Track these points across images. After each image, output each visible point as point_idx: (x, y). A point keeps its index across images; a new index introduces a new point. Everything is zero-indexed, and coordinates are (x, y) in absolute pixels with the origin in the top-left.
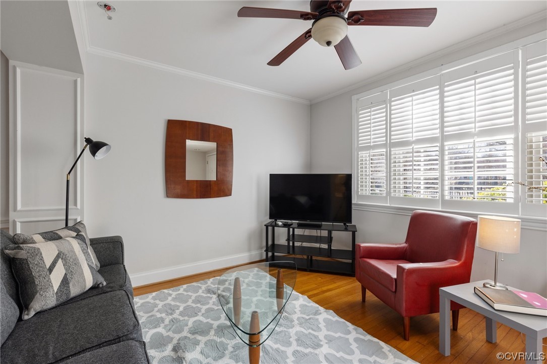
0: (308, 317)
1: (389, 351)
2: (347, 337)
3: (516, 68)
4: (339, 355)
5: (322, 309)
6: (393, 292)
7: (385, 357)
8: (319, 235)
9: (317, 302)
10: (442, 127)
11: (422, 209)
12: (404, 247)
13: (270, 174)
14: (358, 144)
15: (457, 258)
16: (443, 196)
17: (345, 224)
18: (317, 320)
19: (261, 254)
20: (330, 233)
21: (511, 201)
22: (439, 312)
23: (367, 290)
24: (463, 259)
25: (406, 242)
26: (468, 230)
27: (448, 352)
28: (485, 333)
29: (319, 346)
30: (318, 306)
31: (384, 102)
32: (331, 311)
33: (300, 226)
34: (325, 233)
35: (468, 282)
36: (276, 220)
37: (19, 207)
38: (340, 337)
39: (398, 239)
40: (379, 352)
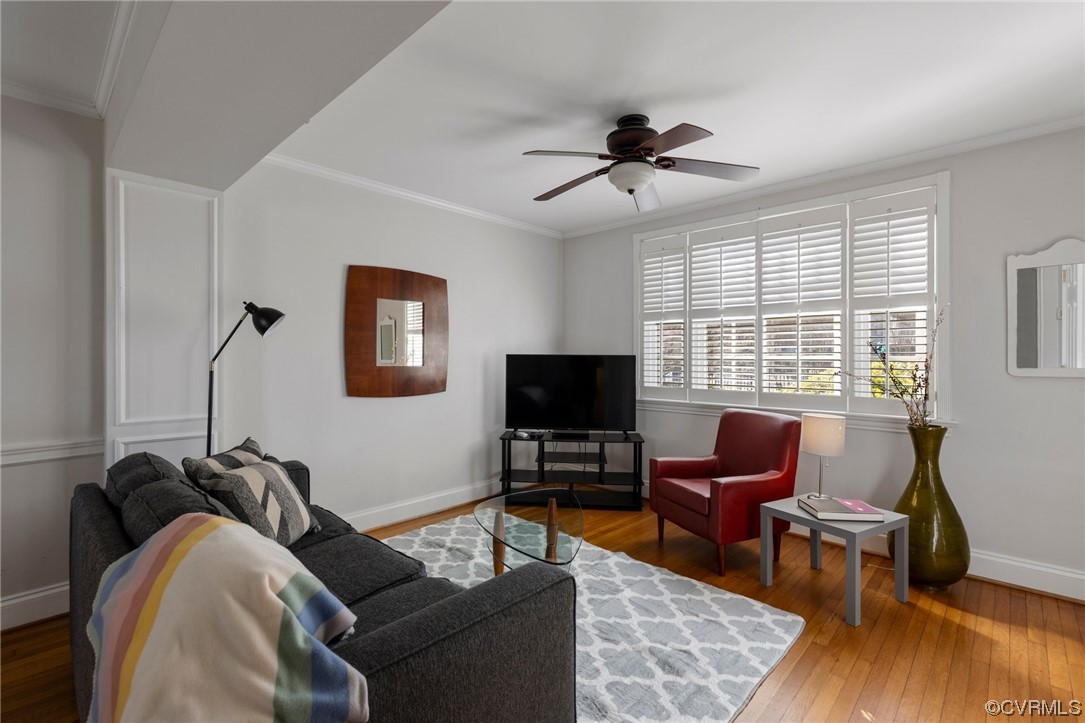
0: (592, 564)
1: (705, 588)
2: (651, 579)
3: (843, 226)
4: (647, 597)
5: (608, 552)
6: (705, 516)
7: (700, 593)
8: (583, 451)
9: (598, 545)
10: (760, 294)
11: (734, 407)
12: (712, 460)
13: (508, 356)
14: (643, 309)
15: (779, 468)
16: (760, 387)
17: (625, 432)
18: (607, 564)
19: (490, 487)
20: (602, 448)
21: (838, 394)
22: (759, 536)
23: (666, 520)
24: (785, 470)
25: (714, 454)
26: (792, 431)
27: (770, 582)
28: (809, 560)
29: (617, 591)
30: (601, 549)
31: (682, 249)
32: (623, 553)
33: (557, 438)
34: (592, 447)
35: (791, 495)
36: (516, 430)
37: (123, 419)
38: (641, 580)
39: (703, 449)
40: (692, 589)
